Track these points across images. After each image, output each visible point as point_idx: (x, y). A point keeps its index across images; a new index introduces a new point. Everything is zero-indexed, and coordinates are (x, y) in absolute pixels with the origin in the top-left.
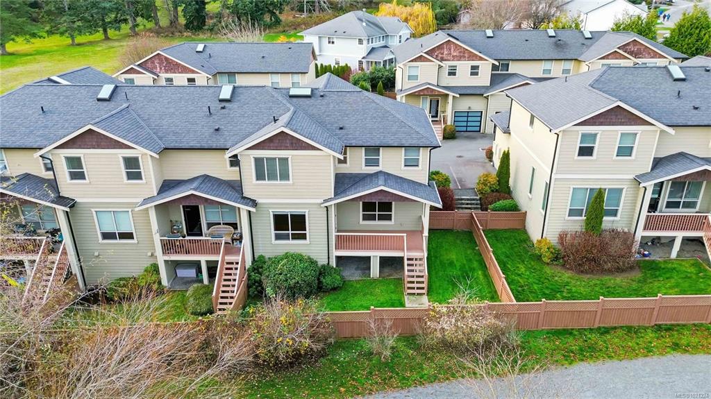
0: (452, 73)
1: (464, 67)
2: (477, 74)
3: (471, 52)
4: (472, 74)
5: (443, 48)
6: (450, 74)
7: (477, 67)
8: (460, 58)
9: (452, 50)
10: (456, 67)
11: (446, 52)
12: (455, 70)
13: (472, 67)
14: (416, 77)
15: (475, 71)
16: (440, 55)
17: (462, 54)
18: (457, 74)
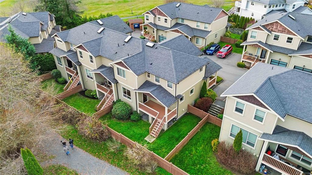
0: (276, 38)
1: (283, 37)
2: (291, 42)
3: (289, 30)
4: (288, 41)
5: (273, 25)
6: (275, 39)
7: (292, 39)
8: (282, 32)
9: (279, 27)
10: (279, 36)
11: (275, 27)
12: (278, 37)
13: (288, 38)
14: (255, 37)
15: (290, 40)
16: (271, 28)
17: (284, 30)
18: (279, 39)
